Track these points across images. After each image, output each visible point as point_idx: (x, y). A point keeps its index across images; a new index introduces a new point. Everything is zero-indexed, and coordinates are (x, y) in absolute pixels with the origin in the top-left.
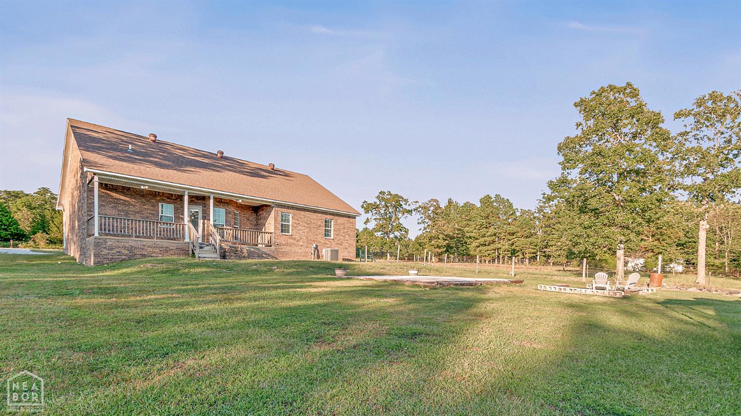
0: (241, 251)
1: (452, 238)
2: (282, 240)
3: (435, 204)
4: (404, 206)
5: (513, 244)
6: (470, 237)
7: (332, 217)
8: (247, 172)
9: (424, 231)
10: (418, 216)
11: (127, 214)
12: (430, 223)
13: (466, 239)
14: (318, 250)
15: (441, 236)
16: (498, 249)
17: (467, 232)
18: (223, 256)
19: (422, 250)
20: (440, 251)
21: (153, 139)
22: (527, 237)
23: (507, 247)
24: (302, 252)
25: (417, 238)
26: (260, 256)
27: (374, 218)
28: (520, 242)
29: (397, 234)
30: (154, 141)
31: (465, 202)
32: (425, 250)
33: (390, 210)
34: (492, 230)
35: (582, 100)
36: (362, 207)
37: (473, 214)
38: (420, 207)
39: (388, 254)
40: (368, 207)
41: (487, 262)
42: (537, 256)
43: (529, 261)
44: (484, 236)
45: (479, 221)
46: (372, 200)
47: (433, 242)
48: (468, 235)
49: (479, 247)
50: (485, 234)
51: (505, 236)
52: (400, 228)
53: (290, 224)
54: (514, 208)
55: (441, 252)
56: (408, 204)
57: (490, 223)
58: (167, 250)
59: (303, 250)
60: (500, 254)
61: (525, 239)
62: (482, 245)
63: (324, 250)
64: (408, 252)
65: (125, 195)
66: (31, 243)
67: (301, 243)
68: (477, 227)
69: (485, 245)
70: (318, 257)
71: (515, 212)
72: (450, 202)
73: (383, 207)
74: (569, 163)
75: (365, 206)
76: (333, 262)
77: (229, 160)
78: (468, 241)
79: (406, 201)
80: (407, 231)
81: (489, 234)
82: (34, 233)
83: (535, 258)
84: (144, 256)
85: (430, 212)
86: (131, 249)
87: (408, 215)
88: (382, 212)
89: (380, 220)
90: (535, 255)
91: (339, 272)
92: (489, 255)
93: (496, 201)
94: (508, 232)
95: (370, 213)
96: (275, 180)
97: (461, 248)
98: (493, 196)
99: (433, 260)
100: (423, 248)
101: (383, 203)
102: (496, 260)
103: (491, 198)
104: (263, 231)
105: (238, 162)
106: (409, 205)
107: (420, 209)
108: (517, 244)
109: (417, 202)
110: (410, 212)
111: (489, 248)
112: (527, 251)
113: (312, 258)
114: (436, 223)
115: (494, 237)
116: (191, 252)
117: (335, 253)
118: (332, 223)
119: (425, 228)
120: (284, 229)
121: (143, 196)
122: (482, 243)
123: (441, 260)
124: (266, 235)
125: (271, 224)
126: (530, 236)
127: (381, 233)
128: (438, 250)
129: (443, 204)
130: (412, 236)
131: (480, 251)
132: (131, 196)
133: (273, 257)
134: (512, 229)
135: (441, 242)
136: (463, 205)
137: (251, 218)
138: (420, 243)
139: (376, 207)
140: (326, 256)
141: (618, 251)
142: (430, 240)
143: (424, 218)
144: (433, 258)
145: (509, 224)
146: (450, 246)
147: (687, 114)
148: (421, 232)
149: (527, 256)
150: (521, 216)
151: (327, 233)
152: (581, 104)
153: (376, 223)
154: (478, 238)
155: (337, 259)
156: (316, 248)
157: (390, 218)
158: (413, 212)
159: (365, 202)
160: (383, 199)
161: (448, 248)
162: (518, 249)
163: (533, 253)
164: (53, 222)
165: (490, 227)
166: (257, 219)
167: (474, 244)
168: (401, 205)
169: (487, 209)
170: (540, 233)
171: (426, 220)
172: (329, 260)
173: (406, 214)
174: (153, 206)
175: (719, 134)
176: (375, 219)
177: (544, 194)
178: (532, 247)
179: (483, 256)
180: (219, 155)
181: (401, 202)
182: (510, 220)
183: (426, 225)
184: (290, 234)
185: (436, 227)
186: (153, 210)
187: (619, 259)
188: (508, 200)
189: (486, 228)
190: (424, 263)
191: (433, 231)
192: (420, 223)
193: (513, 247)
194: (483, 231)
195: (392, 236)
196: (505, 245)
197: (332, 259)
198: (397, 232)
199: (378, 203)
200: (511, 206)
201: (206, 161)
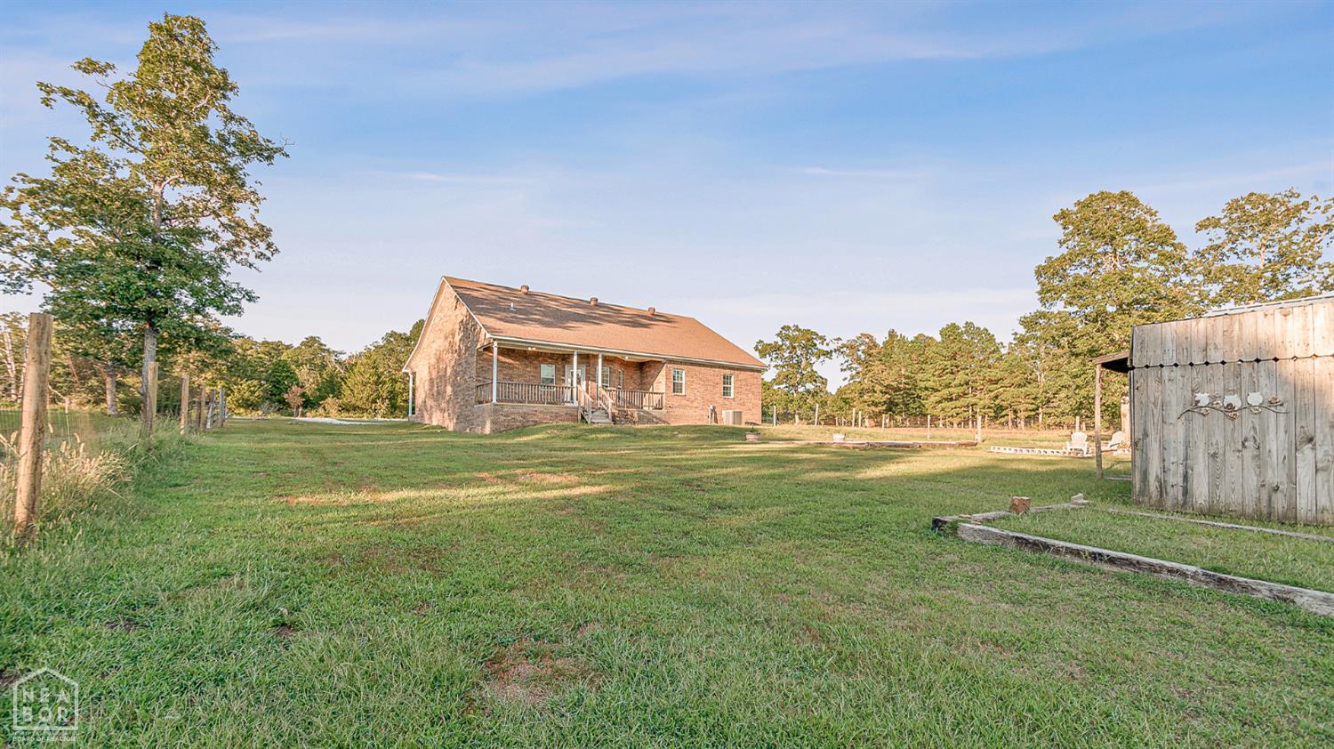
0: (632, 416)
1: (897, 390)
2: (675, 401)
3: (867, 340)
4: (819, 346)
5: (996, 397)
6: (926, 389)
7: (732, 372)
8: (629, 322)
9: (851, 382)
10: (842, 359)
11: (511, 379)
12: (860, 369)
13: (919, 392)
14: (715, 413)
15: (878, 388)
16: (972, 405)
17: (921, 381)
18: (614, 420)
19: (849, 409)
20: (877, 410)
21: (526, 291)
22: (1019, 386)
23: (987, 402)
24: (696, 416)
25: (840, 391)
26: (650, 421)
27: (773, 364)
28: (1008, 395)
29: (810, 386)
30: (526, 294)
31: (916, 335)
32: (854, 409)
33: (799, 353)
34: (961, 377)
35: (1063, 212)
36: (756, 348)
37: (929, 353)
38: (844, 346)
39: (797, 417)
40: (764, 349)
41: (955, 425)
42: (1038, 414)
43: (1026, 422)
44: (948, 386)
45: (941, 363)
46: (771, 338)
47: (865, 397)
48: (922, 384)
49: (940, 402)
50: (950, 383)
51: (983, 385)
52: (814, 377)
53: (683, 382)
54: (998, 341)
55: (880, 412)
56: (825, 343)
57: (957, 367)
58: (557, 416)
59: (699, 412)
60: (976, 413)
61: (1016, 389)
62: (946, 399)
63: (723, 412)
64: (825, 413)
65: (510, 357)
66: (321, 410)
67: (695, 404)
68: (937, 373)
69: (951, 399)
70: (716, 421)
71: (998, 348)
72: (892, 334)
73: (788, 348)
74: (1047, 293)
75: (760, 348)
76: (736, 426)
77: (604, 307)
78: (923, 394)
79: (823, 339)
80: (824, 382)
81: (957, 382)
82: (324, 398)
83: (1035, 418)
84: (536, 423)
85: (860, 353)
86: (524, 415)
87: (827, 359)
88: (786, 355)
89: (783, 367)
90: (1033, 413)
91: (750, 437)
92: (958, 414)
93: (966, 332)
94: (987, 378)
95: (768, 358)
96: (659, 329)
97: (912, 405)
98: (961, 325)
99: (867, 423)
100: (851, 407)
101: (788, 343)
102: (970, 422)
103: (958, 328)
104: (651, 391)
105: (612, 309)
106: (827, 344)
107: (845, 349)
108: (1003, 397)
109: (839, 339)
110: (828, 354)
111: (958, 403)
112: (1022, 407)
113: (709, 422)
114: (869, 368)
115: (965, 387)
116: (580, 418)
117: (738, 415)
118: (732, 379)
119: (852, 377)
120: (676, 388)
121: (526, 358)
122: (945, 397)
123: (879, 424)
124: (655, 395)
125: (661, 383)
126: (1025, 385)
127: (784, 385)
128: (873, 408)
129: (881, 339)
130: (832, 388)
131: (943, 409)
132: (515, 359)
133: (664, 422)
134: (995, 374)
135: (879, 397)
136: (913, 339)
137: (635, 376)
138: (844, 400)
139: (777, 348)
140: (726, 419)
141: (1122, 406)
142: (861, 394)
143: (850, 362)
144: (866, 420)
145: (989, 367)
146: (892, 402)
147: (1216, 223)
148: (846, 382)
149: (1022, 415)
150: (1009, 353)
151: (726, 392)
152: (1063, 216)
153: (777, 371)
154: (940, 389)
155: (740, 423)
156: (713, 410)
157: (799, 363)
158: (834, 354)
159: (760, 341)
160: (787, 337)
161: (891, 407)
162: (1004, 404)
163: (1031, 411)
164: (346, 383)
165: (958, 371)
166: (642, 378)
167: (933, 399)
168: (816, 345)
169: (952, 345)
170: (1042, 379)
171: (853, 366)
172: (730, 424)
173: (822, 357)
174: (536, 368)
175: (1263, 249)
176: (776, 366)
177: (1016, 334)
178: (1029, 401)
179: (949, 417)
180: (592, 303)
181: (815, 341)
182: (991, 361)
183: (854, 372)
184: (683, 393)
185: (870, 374)
186: (535, 372)
187: (1125, 416)
188: (987, 330)
189: (952, 373)
190: (853, 428)
191: (866, 381)
192: (845, 370)
193: (997, 402)
194: (947, 378)
195: (801, 389)
196: (984, 399)
197: (734, 423)
198: (810, 385)
199: (780, 343)
200: (991, 338)
201: (581, 312)
